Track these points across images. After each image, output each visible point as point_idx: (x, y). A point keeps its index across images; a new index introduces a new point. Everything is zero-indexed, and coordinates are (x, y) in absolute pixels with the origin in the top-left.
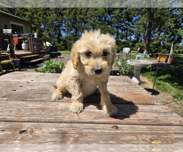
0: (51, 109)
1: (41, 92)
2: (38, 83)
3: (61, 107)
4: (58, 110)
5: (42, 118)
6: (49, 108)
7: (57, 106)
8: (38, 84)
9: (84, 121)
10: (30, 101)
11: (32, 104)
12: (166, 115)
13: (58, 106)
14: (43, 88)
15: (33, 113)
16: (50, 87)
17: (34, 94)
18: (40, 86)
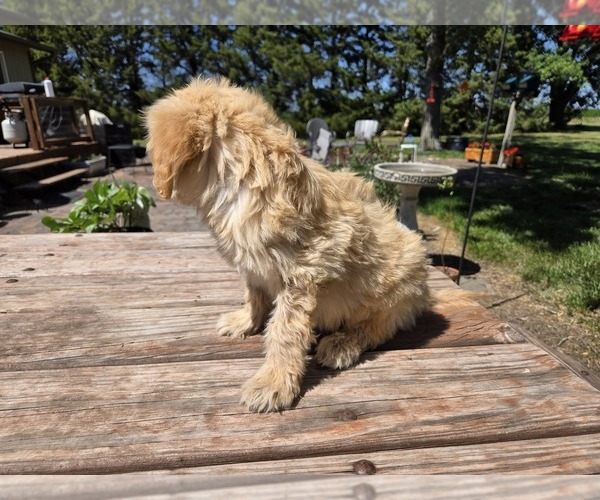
0: (99, 403)
1: (61, 321)
2: (52, 279)
3: (142, 385)
4: (128, 406)
5: (60, 454)
6: (92, 398)
7: (124, 385)
8: (50, 286)
9: (237, 447)
10: (13, 368)
11: (22, 384)
12: (543, 387)
13: (127, 386)
14: (70, 302)
15: (24, 428)
16: (100, 294)
17: (35, 331)
18: (59, 295)
